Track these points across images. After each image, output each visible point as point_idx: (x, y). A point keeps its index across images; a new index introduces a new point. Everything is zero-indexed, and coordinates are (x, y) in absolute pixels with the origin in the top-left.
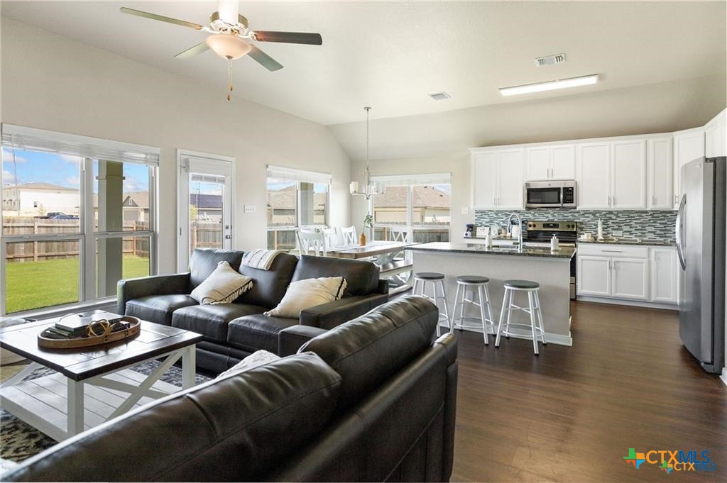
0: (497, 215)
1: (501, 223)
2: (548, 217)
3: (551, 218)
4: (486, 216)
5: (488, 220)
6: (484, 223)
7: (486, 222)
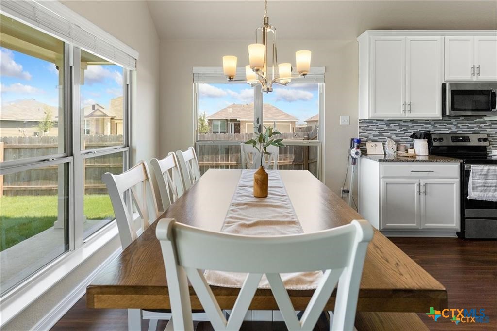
0: (388, 125)
1: (394, 136)
2: (450, 128)
3: (454, 129)
4: (374, 128)
5: (376, 133)
6: (371, 137)
7: (374, 136)
